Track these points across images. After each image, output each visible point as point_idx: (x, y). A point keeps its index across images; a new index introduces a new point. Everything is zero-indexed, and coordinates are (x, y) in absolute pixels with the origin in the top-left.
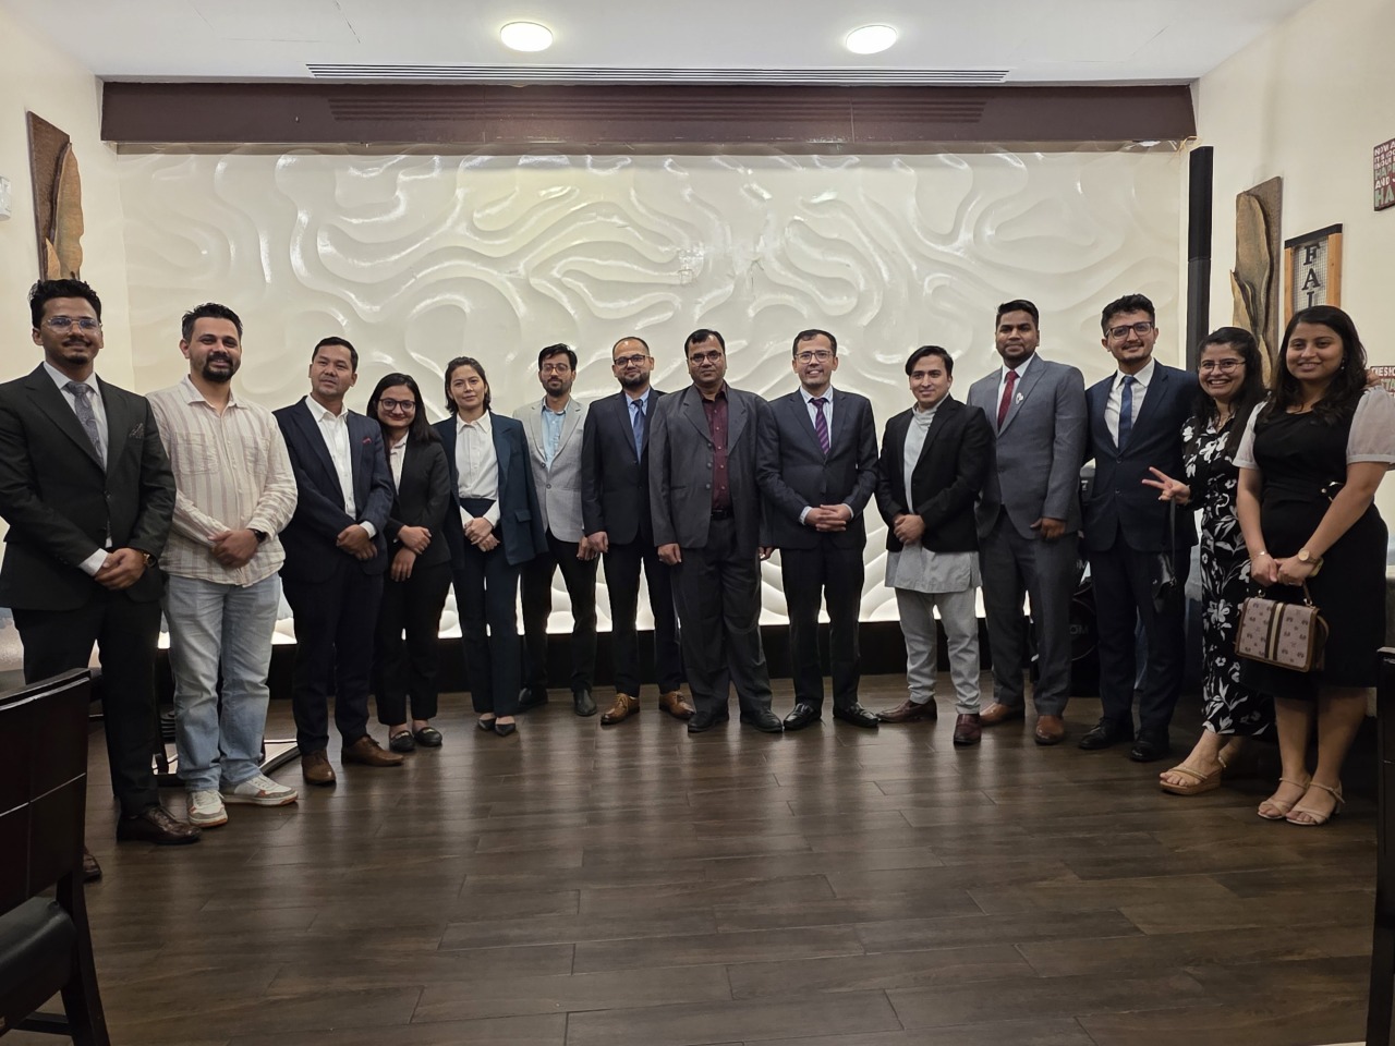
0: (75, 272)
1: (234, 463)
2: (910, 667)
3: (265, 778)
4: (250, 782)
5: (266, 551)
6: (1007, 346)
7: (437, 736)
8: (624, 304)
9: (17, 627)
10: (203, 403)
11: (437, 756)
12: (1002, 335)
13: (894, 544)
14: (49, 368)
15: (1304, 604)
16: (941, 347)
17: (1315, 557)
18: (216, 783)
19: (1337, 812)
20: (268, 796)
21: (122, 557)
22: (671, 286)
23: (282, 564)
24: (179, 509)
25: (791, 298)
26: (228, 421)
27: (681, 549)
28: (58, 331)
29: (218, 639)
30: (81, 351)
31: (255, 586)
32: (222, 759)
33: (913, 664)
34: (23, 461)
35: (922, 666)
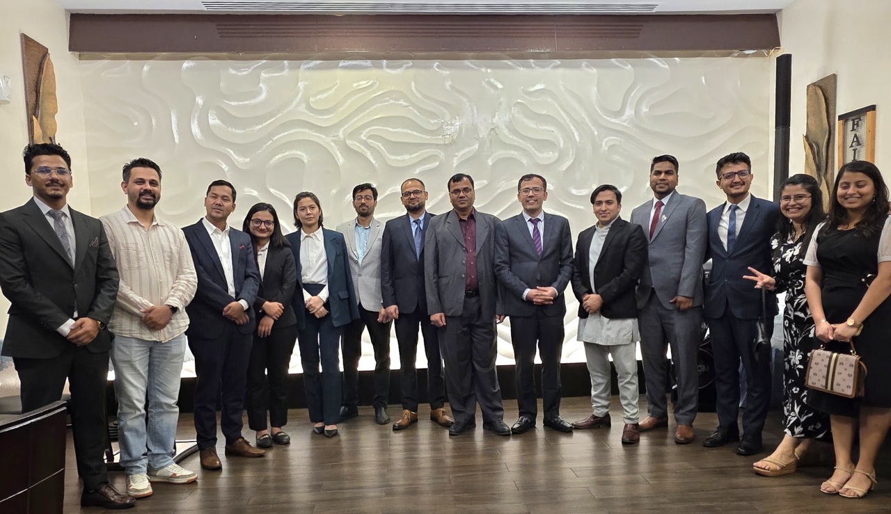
0: (52, 137)
1: (157, 262)
2: (593, 393)
3: (176, 465)
4: (166, 468)
5: (177, 319)
6: (657, 184)
7: (287, 437)
8: (407, 157)
9: (16, 369)
10: (137, 223)
11: (287, 451)
12: (655, 177)
13: (583, 314)
14: (37, 200)
15: (850, 354)
16: (614, 185)
17: (858, 323)
18: (145, 469)
19: (872, 489)
20: (178, 477)
21: (82, 323)
22: (438, 145)
23: (188, 327)
24: (121, 292)
25: (516, 153)
26: (153, 234)
27: (445, 316)
28: (43, 176)
29: (146, 376)
30: (57, 190)
31: (169, 342)
32: (149, 453)
33: (595, 391)
34: (21, 261)
35: (601, 393)
